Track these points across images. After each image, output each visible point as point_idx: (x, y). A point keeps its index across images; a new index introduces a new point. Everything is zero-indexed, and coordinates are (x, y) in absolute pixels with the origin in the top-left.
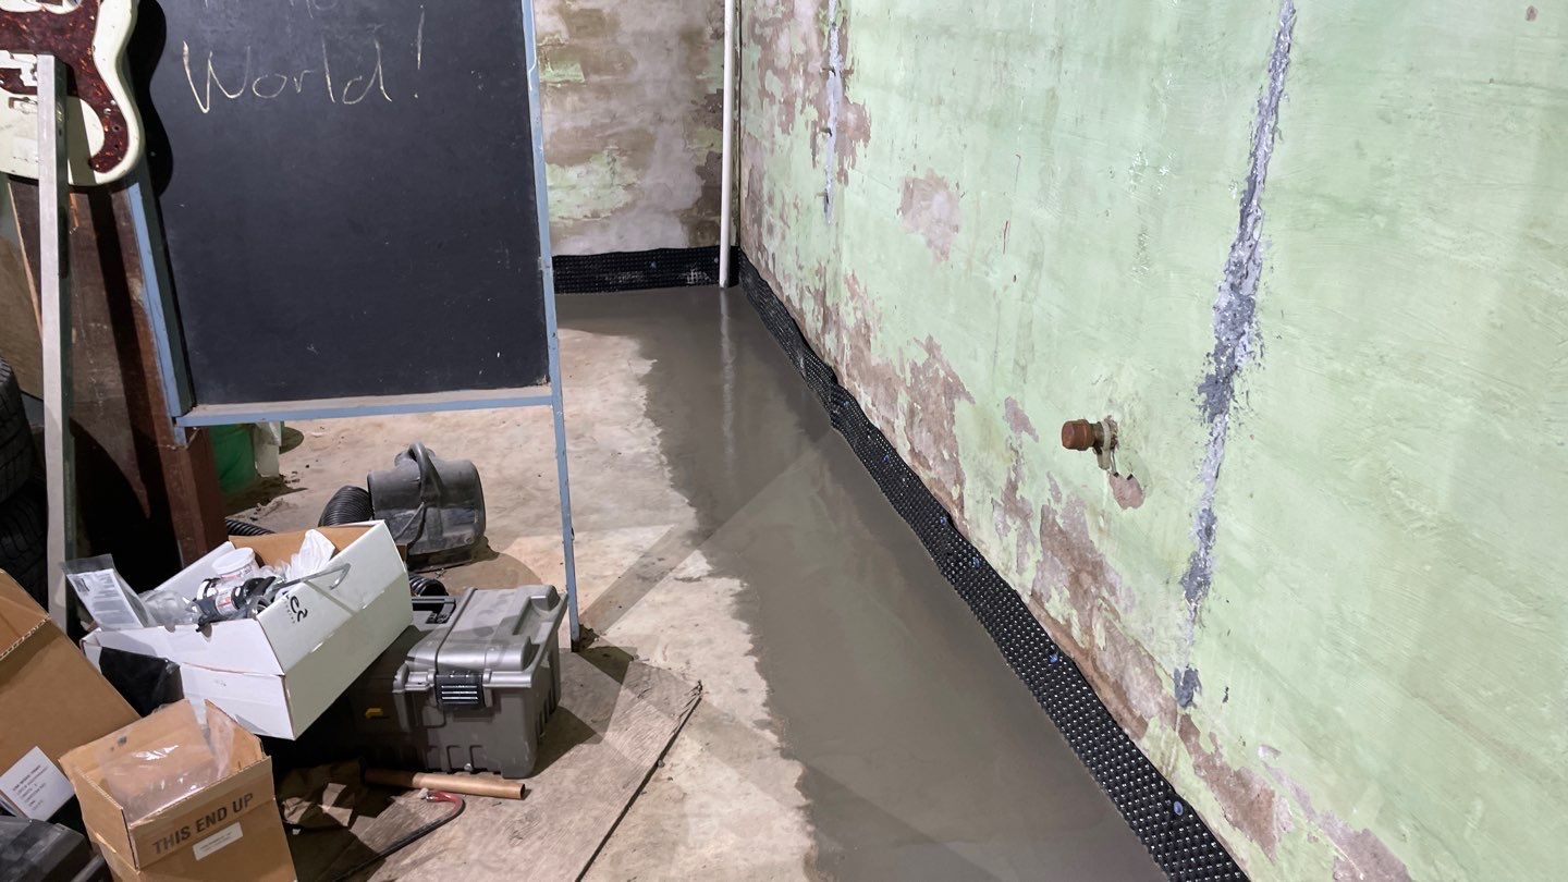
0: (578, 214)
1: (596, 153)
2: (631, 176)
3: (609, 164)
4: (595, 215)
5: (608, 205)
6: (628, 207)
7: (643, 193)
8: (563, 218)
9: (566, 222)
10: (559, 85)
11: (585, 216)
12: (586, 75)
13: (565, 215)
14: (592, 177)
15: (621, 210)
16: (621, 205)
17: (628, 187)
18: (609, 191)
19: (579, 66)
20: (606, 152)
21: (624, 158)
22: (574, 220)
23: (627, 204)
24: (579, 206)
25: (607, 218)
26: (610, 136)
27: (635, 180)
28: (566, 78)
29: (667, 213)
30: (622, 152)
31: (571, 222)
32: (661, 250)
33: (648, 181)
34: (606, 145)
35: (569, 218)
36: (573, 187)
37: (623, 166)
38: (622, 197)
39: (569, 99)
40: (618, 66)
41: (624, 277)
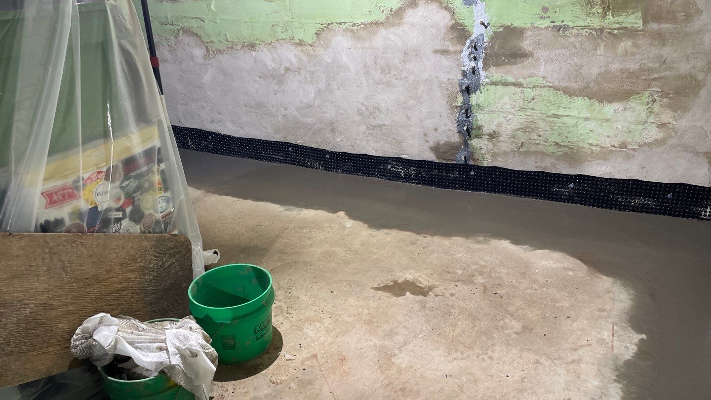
0: (606, 143)
1: (638, 93)
2: (667, 117)
3: (648, 104)
4: (623, 145)
5: (638, 139)
6: (658, 143)
7: (676, 132)
8: (591, 145)
9: (594, 148)
10: (616, 32)
11: (613, 146)
12: (645, 22)
13: (595, 143)
14: (628, 114)
15: (649, 145)
16: (650, 140)
17: (662, 126)
18: (642, 127)
19: (639, 14)
20: (647, 93)
21: (665, 100)
22: (601, 147)
23: (657, 140)
24: (609, 137)
25: (634, 150)
26: (655, 79)
27: (670, 120)
28: (624, 25)
29: (697, 154)
30: (664, 95)
31: (598, 149)
32: (681, 184)
33: (684, 123)
34: (649, 86)
35: (597, 145)
36: (608, 120)
37: (662, 106)
38: (653, 133)
39: (623, 44)
40: (680, 16)
41: (638, 201)
